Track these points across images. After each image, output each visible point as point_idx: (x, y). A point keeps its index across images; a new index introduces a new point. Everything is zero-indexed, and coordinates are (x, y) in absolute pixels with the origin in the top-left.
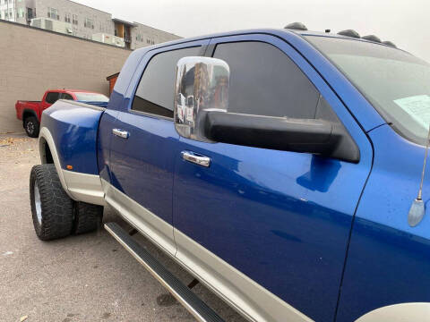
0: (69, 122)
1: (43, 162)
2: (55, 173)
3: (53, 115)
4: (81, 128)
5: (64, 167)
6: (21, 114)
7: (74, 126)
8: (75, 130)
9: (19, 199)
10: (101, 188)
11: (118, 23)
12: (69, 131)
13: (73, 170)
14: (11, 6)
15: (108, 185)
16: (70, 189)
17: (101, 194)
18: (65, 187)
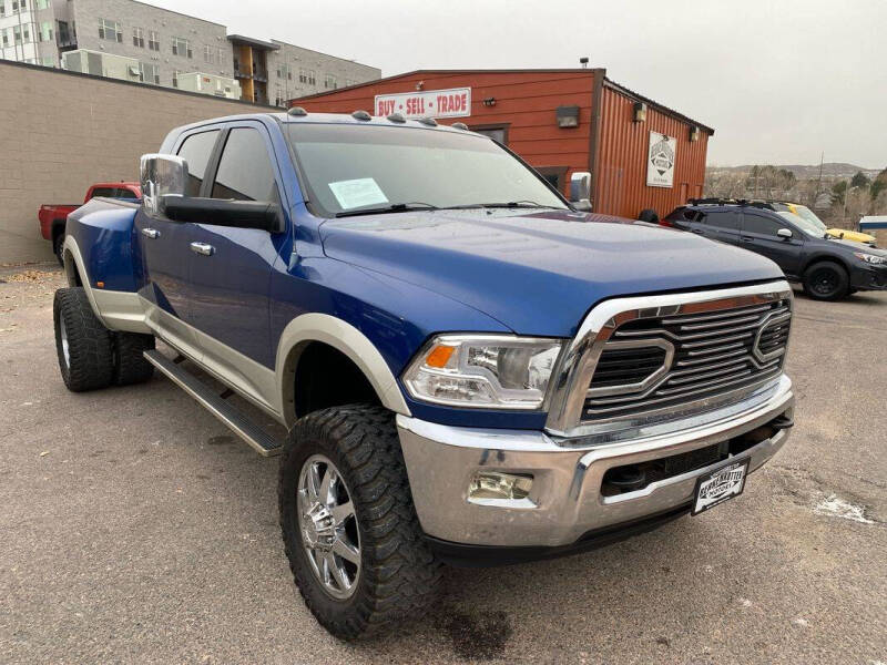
0: (100, 226)
1: (72, 285)
2: (85, 297)
3: (83, 220)
4: (116, 232)
5: (94, 285)
6: (50, 229)
7: (107, 231)
8: (109, 236)
9: (43, 350)
10: (142, 311)
11: (239, 44)
12: (99, 240)
13: (104, 288)
14: (26, 17)
15: (154, 308)
16: (104, 315)
17: (140, 318)
18: (97, 311)
